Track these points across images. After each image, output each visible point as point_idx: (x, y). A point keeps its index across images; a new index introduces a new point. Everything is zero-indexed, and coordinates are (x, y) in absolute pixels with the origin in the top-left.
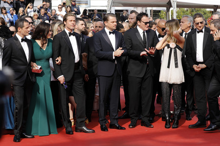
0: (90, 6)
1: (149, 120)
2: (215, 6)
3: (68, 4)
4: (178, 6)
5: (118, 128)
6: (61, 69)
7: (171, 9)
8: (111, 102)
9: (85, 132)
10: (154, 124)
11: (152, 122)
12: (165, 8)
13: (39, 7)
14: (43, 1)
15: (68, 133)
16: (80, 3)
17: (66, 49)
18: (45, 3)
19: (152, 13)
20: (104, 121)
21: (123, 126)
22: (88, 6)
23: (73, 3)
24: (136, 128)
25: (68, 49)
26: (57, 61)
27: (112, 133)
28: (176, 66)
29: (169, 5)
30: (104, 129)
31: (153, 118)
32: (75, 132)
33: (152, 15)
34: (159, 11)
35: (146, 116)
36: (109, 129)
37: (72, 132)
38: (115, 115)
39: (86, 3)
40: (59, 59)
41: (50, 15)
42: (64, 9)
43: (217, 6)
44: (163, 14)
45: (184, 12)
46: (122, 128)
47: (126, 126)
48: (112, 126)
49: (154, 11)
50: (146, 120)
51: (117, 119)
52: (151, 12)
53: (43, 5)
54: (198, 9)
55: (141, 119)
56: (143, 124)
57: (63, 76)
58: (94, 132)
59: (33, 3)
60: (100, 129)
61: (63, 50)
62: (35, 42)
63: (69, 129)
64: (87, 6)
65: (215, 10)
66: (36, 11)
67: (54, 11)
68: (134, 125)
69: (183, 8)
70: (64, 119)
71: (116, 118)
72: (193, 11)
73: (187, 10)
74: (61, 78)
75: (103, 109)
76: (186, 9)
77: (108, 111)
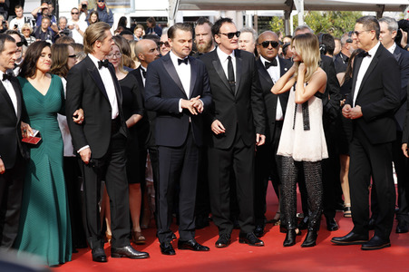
0: (134, 11)
1: (255, 231)
2: (379, 5)
3: (92, 6)
4: (307, 7)
5: (194, 248)
6: (83, 133)
7: (294, 13)
8: (183, 196)
9: (131, 257)
10: (264, 240)
11: (261, 234)
12: (282, 12)
13: (35, 13)
14: (42, 2)
15: (97, 259)
16: (114, 5)
17: (94, 94)
18: (45, 6)
19: (256, 22)
20: (168, 235)
21: (204, 244)
22: (131, 9)
23: (101, 4)
24: (230, 247)
25: (97, 95)
26: (77, 116)
27: (183, 257)
28: (307, 126)
29: (289, 6)
30: (166, 250)
31: (262, 227)
32: (110, 258)
33: (256, 26)
34: (270, 18)
35: (249, 224)
36: (177, 251)
37: (105, 257)
38: (188, 222)
39: (127, 5)
40: (80, 113)
41: (56, 29)
42: (83, 16)
43: (384, 5)
44: (277, 24)
45: (318, 19)
46: (202, 249)
47: (210, 243)
48: (183, 245)
49: (261, 19)
50: (249, 230)
51: (192, 230)
52: (253, 20)
53: (43, 9)
54: (346, 12)
55: (239, 228)
56: (244, 239)
57: (88, 146)
58: (147, 256)
59: (23, 6)
60: (159, 251)
61: (87, 97)
62: (28, 81)
63: (99, 252)
64: (129, 9)
65: (380, 15)
66: (29, 21)
67: (62, 20)
68: (226, 242)
69: (317, 12)
70: (90, 232)
71: (190, 228)
72: (335, 17)
73: (325, 16)
74: (85, 152)
75: (166, 211)
76: (321, 13)
77: (174, 215)
